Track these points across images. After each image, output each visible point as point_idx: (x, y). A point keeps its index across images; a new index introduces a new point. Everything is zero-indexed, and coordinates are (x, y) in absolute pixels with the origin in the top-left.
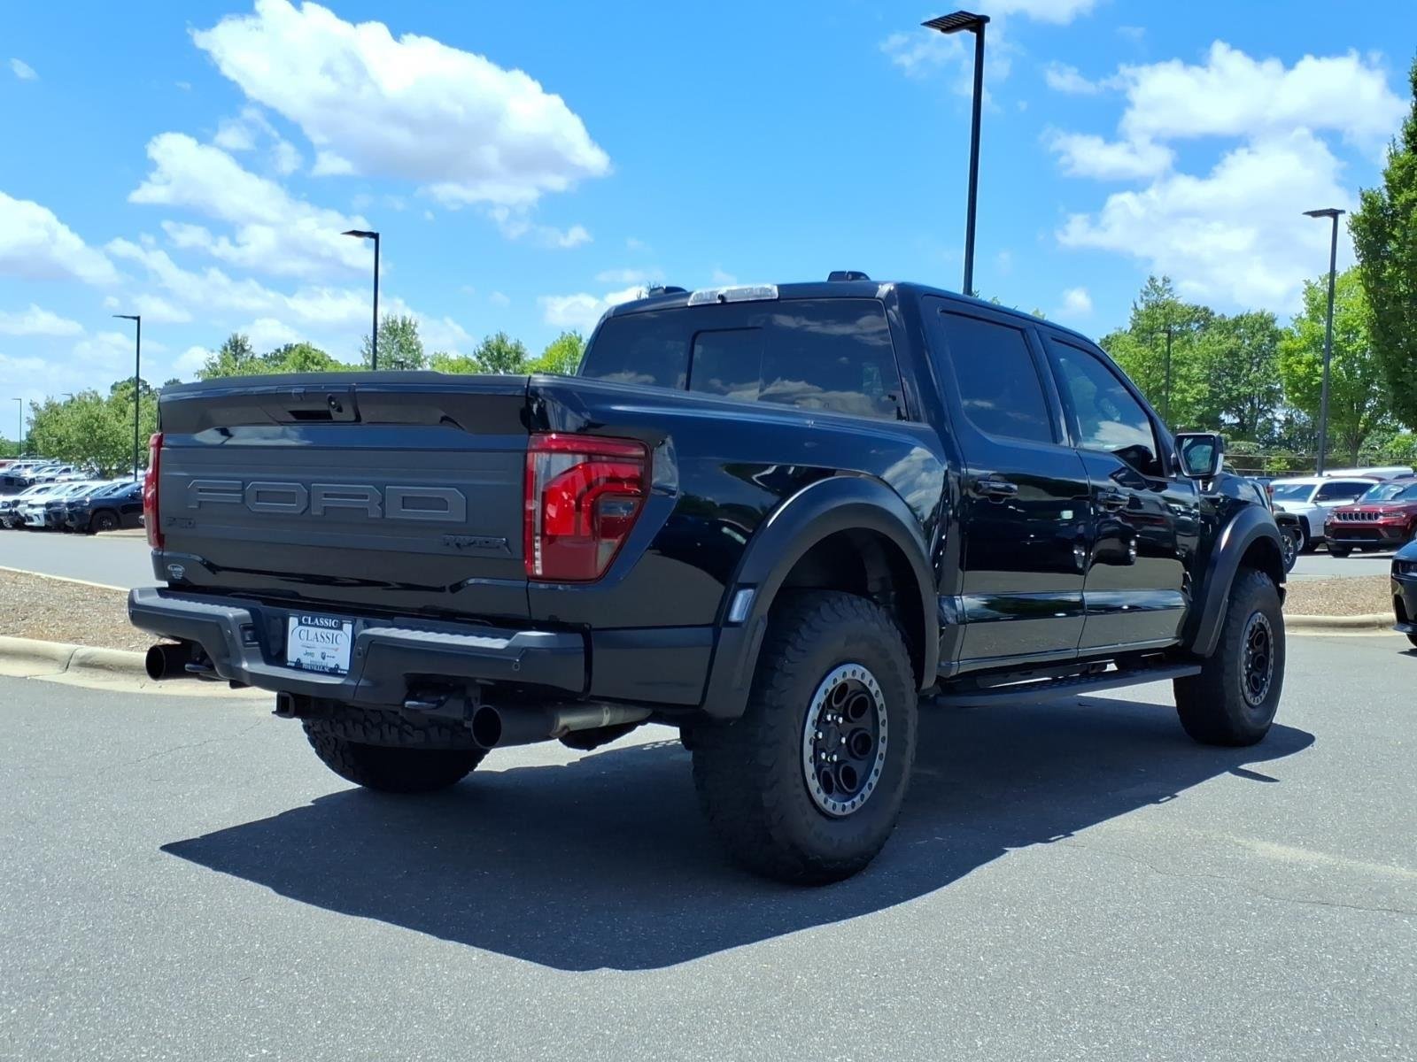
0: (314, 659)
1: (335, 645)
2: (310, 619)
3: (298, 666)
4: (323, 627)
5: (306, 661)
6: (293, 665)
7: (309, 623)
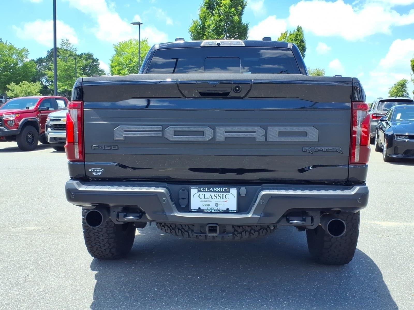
0: (210, 207)
1: (225, 199)
2: (206, 189)
3: (200, 211)
4: (217, 192)
5: (204, 208)
6: (196, 211)
7: (206, 190)
